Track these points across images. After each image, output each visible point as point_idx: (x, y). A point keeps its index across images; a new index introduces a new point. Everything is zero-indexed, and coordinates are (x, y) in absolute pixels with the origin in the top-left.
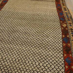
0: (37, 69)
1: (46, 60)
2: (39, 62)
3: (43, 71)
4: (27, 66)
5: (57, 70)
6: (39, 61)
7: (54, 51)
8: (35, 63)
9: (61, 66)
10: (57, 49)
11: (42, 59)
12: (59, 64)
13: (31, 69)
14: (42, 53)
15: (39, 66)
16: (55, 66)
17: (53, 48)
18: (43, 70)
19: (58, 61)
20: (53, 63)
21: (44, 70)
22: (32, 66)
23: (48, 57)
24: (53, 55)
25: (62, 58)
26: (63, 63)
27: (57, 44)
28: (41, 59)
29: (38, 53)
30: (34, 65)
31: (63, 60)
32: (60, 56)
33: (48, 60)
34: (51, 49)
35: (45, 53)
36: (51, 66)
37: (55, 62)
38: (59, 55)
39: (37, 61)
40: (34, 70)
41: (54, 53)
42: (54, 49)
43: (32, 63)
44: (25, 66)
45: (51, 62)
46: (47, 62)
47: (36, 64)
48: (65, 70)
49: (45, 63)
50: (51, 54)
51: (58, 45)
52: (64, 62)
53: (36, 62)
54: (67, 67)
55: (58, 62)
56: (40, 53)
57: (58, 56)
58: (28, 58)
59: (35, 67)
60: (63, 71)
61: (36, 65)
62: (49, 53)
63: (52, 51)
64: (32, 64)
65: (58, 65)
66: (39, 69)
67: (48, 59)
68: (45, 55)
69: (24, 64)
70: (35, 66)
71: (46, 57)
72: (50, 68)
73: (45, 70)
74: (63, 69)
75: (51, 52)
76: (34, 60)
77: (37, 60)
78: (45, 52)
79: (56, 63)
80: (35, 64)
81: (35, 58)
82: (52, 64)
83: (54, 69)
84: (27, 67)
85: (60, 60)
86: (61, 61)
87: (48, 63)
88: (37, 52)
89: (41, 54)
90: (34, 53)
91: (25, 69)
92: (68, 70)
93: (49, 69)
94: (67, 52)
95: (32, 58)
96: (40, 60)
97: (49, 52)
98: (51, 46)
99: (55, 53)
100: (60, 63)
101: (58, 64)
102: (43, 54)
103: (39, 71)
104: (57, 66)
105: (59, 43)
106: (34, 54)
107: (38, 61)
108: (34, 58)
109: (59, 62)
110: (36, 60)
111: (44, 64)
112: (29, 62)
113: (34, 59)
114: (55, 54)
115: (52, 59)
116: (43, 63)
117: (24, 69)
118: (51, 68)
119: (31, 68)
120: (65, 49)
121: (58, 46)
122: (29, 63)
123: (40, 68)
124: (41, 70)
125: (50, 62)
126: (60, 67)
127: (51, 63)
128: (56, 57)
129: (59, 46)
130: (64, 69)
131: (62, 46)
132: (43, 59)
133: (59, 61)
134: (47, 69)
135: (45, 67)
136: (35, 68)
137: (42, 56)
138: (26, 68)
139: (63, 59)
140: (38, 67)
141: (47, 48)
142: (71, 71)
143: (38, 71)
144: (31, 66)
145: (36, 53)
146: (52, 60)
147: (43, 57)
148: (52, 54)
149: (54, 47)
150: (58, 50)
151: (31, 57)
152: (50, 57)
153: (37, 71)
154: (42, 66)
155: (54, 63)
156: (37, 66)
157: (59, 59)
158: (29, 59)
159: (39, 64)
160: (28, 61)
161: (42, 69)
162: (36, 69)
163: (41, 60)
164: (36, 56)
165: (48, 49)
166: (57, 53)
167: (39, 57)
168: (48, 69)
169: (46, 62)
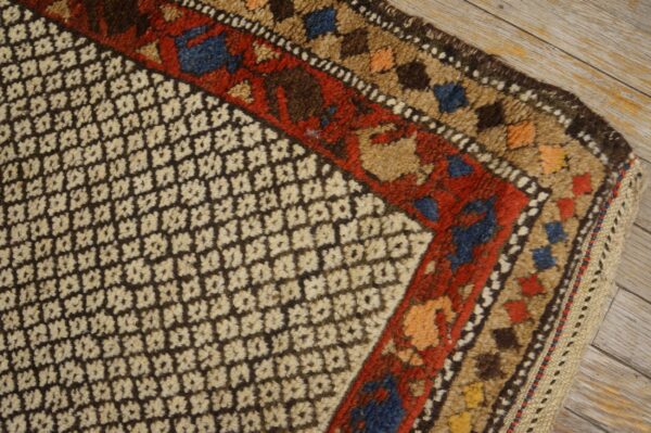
0: (162, 320)
1: (123, 219)
2: (109, 280)
3: (195, 283)
4: (110, 385)
5: (235, 174)
6: (108, 273)
7: (75, 119)
8: (109, 312)
9: (213, 131)
10: (74, 88)
11: (98, 246)
12: (198, 135)
13: (140, 364)
14: (50, 223)
15: (146, 297)
16: (197, 170)
17: (47, 118)
18: (188, 278)
19: (168, 131)
20: (171, 179)
21: (193, 271)
22: (121, 344)
23: (104, 195)
24: (110, 146)
25: (160, 90)
26: (205, 103)
27: (32, 65)
28: (91, 255)
29: (39, 254)
30: (117, 327)
31: (184, 88)
32: (140, 97)
33: (128, 204)
34: (51, 138)
35: (62, 199)
36: (180, 204)
37: (167, 157)
38: (129, 99)
39: (96, 290)
40: (161, 346)
41: (94, 129)
42: (57, 111)
43: (100, 339)
44: (102, 402)
45: (149, 186)
46: (136, 216)
47: (120, 307)
48: (256, 118)
49: (141, 237)
50: (93, 159)
51: (43, 65)
52: (193, 91)
53: (106, 301)
54: (241, 91)
55: (174, 136)
56: (39, 239)
57: (131, 107)
58: (45, 350)
59: (139, 324)
60: (258, 138)
61: (122, 313)
62: (72, 168)
63: (72, 134)
64: (107, 344)
65: (199, 150)
66: (164, 298)
67: (121, 200)
68: (74, 205)
69: (86, 400)
70: (128, 323)
71: (98, 204)
72: (199, 217)
73: (192, 259)
74: (244, 129)
75: (76, 152)
76: (79, 315)
77: (88, 286)
78: (54, 193)
79: (179, 155)
80: (115, 317)
81: (65, 292)
82: (170, 185)
83: (215, 194)
84: (117, 387)
85: (168, 113)
86: (183, 109)
87: (151, 211)
88: (18, 259)
89: (50, 235)
90: (24, 285)
91: (125, 410)
92: (268, 97)
93: (198, 229)
94: (133, 29)
95: (52, 321)
96: (103, 269)
97: (61, 162)
98: (19, 119)
99: (94, 115)
100: (188, 125)
101: (192, 146)
102: (65, 219)
103: (186, 309)
104: (201, 155)
105: (30, 40)
106: (32, 289)
107: (97, 284)
108: (68, 304)
109: (183, 131)
110: (84, 294)
111: (142, 249)
112: (78, 360)
113: (73, 305)
114: (105, 128)
115: (134, 167)
116: (137, 253)
117: (120, 418)
118: (196, 206)
119: (132, 355)
120: (103, 26)
121: (55, 65)
122: (90, 361)
123: (161, 288)
124: (180, 293)
125: (152, 197)
126: (220, 142)
127: (163, 188)
128: (134, 131)
129: (57, 54)
130: (250, 119)
131: (66, 35)
132: (102, 238)
133: (173, 121)
134: (193, 247)
135: (169, 253)
136: (149, 331)
137: (72, 231)
138: (118, 398)
139: (169, 85)
140: (151, 308)
141: (26, 159)
142: (288, 79)
143: (180, 320)
144: (121, 356)
145: (28, 269)
146: (144, 171)
147: (81, 229)
148: (97, 148)
149: (40, 100)
150: (87, 86)
151: (42, 321)
152: (115, 173)
153: (175, 326)
154: (158, 268)
155: (171, 170)
156: (134, 307)
157: (161, 117)
158: (53, 343)
159: (133, 288)
160: (70, 365)
161: (181, 280)
162: (156, 323)
163: (105, 260)
164: (51, 284)
165: (41, 158)
166: (100, 108)
167: (71, 262)
168: (199, 237)
169: (132, 225)
